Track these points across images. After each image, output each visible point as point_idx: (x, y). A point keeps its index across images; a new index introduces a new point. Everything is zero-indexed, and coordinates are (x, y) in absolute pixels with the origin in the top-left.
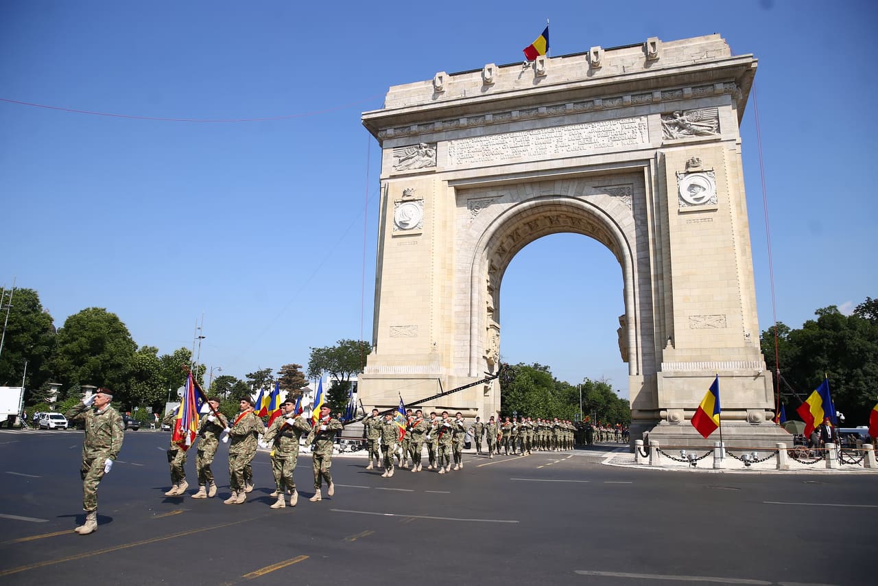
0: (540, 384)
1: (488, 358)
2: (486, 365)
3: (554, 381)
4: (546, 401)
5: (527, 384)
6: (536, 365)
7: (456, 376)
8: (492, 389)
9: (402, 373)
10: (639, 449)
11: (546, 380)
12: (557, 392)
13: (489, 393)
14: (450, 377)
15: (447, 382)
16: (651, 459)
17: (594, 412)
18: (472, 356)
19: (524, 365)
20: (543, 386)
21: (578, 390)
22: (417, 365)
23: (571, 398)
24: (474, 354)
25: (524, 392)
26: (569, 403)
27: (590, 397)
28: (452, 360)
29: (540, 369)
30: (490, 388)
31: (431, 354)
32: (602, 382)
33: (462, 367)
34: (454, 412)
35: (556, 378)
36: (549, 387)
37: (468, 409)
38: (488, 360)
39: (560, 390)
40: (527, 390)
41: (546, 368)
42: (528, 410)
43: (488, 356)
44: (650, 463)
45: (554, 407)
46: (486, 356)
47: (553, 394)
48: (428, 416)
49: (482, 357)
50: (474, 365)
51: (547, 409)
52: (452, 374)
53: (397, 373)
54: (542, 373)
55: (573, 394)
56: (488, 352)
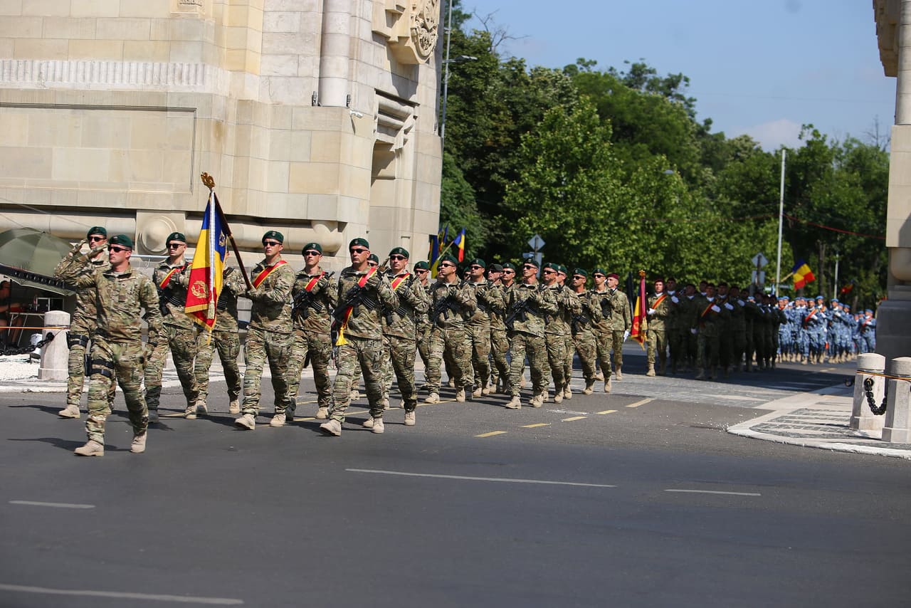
0: (643, 140)
1: (394, 38)
2: (387, 65)
3: (701, 132)
4: (661, 205)
5: (586, 139)
6: (638, 72)
7: (268, 101)
8: (409, 150)
9: (66, 84)
10: (869, 384)
11: (667, 127)
12: (708, 172)
13: (394, 168)
14: (245, 105)
15: (232, 121)
16: (889, 423)
17: (830, 252)
18: (331, 29)
19: (594, 69)
20: (654, 151)
21: (776, 169)
22: (123, 57)
23: (749, 196)
24: (340, 23)
25: (572, 171)
26: (739, 216)
27: (818, 194)
28: (255, 42)
29: (653, 85)
30: (400, 151)
31: (174, 17)
32: (869, 143)
33: (290, 68)
34: (257, 233)
35: (708, 122)
36: (674, 155)
37: (307, 223)
38: (394, 48)
39: (717, 166)
40: (587, 162)
41: (672, 83)
42: (586, 234)
43: (394, 33)
44: (887, 433)
45: (688, 228)
46: (387, 31)
47: (690, 179)
48: (156, 243)
49: (369, 36)
50: (338, 64)
51: (661, 235)
52: (253, 94)
53: (49, 84)
54: (655, 101)
55: (757, 181)
56: (393, 16)
